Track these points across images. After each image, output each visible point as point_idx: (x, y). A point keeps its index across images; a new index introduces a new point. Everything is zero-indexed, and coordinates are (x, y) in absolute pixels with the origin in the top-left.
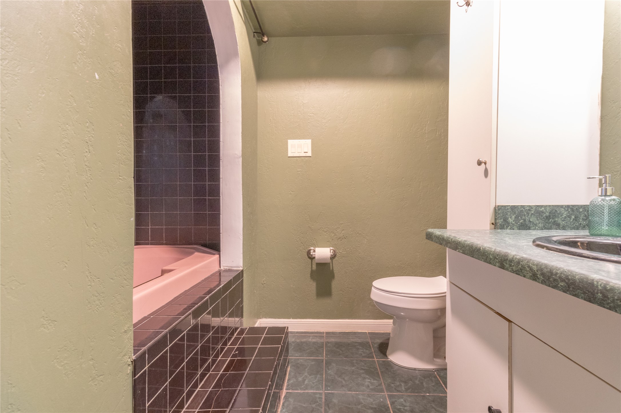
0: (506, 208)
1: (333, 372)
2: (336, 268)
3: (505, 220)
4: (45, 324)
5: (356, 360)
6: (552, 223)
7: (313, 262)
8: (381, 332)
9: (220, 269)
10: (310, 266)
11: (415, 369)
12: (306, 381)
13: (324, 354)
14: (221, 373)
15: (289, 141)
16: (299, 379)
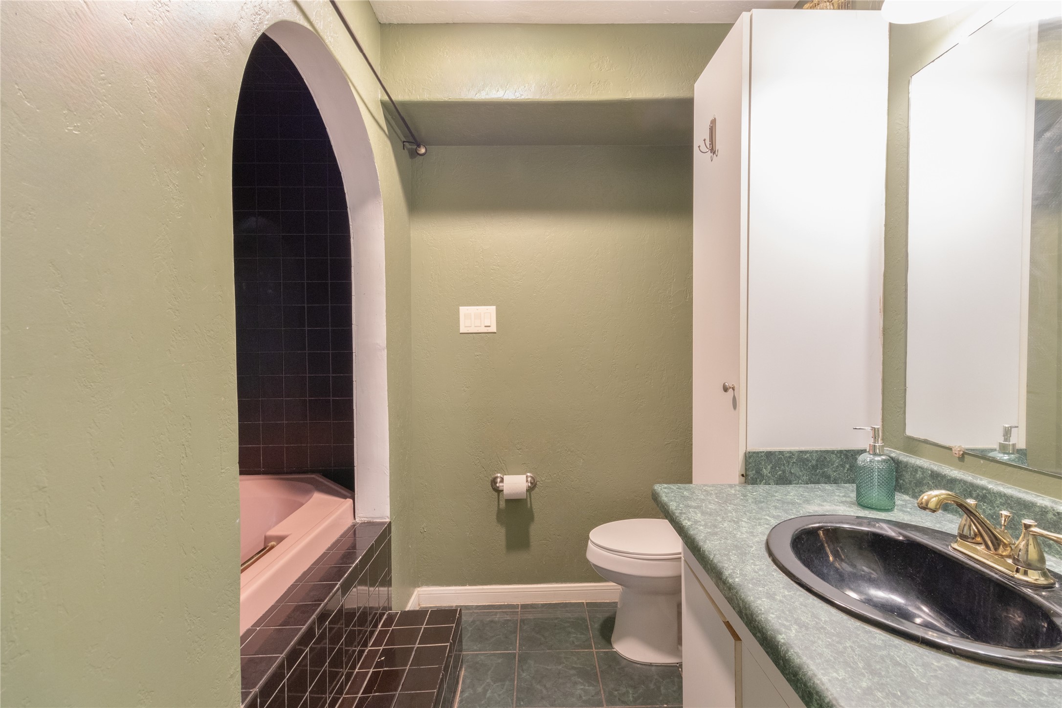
0: (760, 455)
1: (529, 675)
2: (537, 506)
3: (759, 472)
4: (142, 699)
5: (564, 652)
6: (821, 475)
7: (501, 496)
8: (606, 601)
9: (354, 521)
10: (496, 503)
11: (651, 665)
12: (488, 692)
13: (518, 645)
14: (359, 695)
15: (461, 308)
16: (478, 689)
